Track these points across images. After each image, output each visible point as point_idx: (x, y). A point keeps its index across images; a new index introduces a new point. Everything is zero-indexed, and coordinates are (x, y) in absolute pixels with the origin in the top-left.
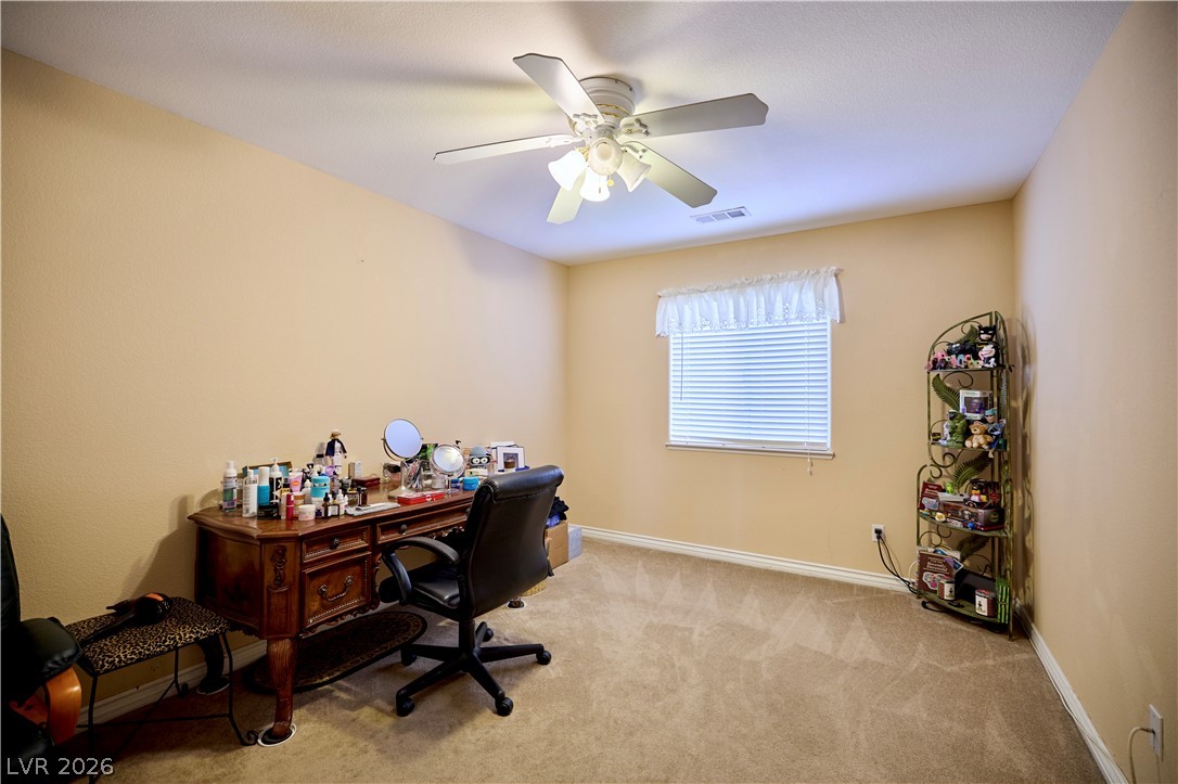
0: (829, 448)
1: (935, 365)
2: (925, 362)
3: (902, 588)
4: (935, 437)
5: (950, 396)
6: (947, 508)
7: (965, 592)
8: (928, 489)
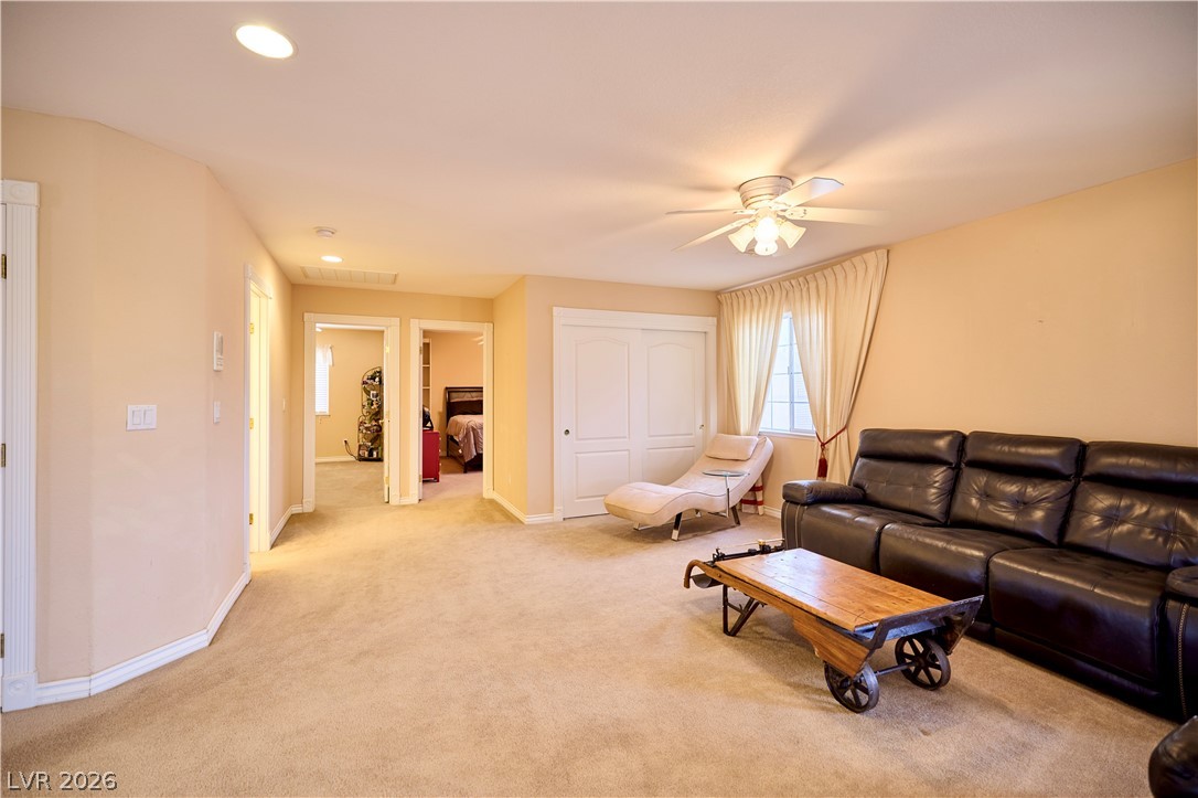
0: (328, 413)
1: (364, 383)
2: (361, 382)
3: (353, 459)
4: (364, 406)
5: (368, 393)
6: (367, 428)
7: (371, 454)
8: (362, 423)
